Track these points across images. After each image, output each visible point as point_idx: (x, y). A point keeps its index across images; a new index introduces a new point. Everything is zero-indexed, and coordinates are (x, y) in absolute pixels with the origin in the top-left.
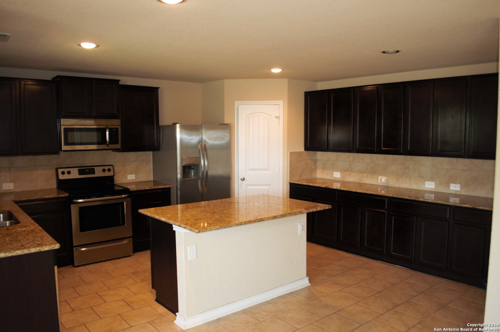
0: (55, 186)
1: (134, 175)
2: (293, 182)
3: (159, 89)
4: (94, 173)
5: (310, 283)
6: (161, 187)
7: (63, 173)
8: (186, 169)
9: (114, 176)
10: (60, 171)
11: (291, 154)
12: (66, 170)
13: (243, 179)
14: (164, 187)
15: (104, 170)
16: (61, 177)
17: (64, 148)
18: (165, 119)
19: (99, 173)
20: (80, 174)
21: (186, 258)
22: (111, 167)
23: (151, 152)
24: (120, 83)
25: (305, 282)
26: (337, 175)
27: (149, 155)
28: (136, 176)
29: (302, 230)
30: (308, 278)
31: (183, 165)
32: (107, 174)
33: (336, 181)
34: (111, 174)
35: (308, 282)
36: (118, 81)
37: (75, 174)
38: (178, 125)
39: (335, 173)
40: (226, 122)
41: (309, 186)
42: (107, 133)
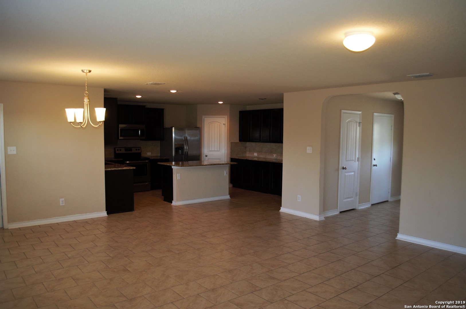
0: (113, 156)
1: (150, 153)
2: (232, 157)
3: (164, 110)
4: (132, 151)
5: (230, 197)
6: (164, 158)
7: (118, 150)
8: (177, 149)
9: (141, 152)
10: (116, 149)
11: (231, 143)
12: (119, 149)
13: (207, 156)
14: (166, 158)
15: (136, 150)
16: (117, 152)
17: (120, 138)
18: (167, 125)
19: (134, 151)
20: (125, 151)
21: (177, 178)
22: (140, 148)
23: (159, 141)
24: (146, 107)
25: (228, 197)
26: (256, 154)
27: (158, 143)
28: (151, 153)
29: (226, 174)
30: (229, 195)
31: (176, 147)
32: (138, 151)
33: (255, 157)
34: (140, 151)
35: (229, 197)
36: (145, 106)
37: (123, 151)
38: (173, 128)
39: (254, 153)
40: (198, 127)
41: (239, 159)
42: (140, 131)
